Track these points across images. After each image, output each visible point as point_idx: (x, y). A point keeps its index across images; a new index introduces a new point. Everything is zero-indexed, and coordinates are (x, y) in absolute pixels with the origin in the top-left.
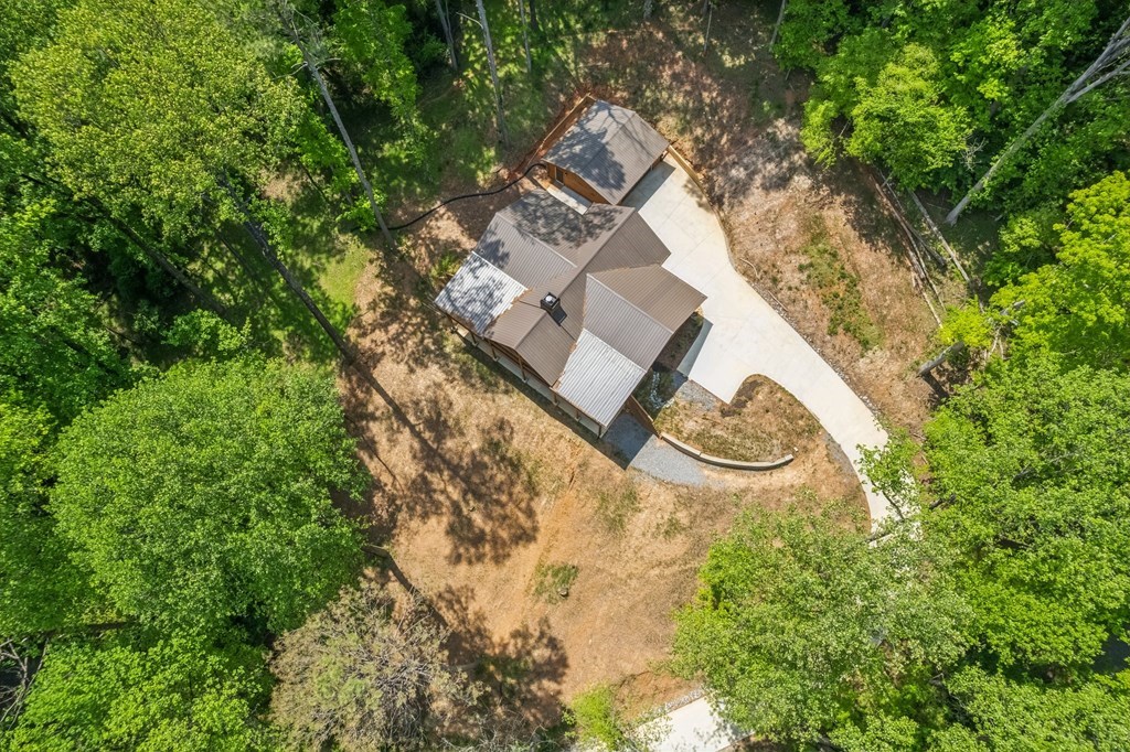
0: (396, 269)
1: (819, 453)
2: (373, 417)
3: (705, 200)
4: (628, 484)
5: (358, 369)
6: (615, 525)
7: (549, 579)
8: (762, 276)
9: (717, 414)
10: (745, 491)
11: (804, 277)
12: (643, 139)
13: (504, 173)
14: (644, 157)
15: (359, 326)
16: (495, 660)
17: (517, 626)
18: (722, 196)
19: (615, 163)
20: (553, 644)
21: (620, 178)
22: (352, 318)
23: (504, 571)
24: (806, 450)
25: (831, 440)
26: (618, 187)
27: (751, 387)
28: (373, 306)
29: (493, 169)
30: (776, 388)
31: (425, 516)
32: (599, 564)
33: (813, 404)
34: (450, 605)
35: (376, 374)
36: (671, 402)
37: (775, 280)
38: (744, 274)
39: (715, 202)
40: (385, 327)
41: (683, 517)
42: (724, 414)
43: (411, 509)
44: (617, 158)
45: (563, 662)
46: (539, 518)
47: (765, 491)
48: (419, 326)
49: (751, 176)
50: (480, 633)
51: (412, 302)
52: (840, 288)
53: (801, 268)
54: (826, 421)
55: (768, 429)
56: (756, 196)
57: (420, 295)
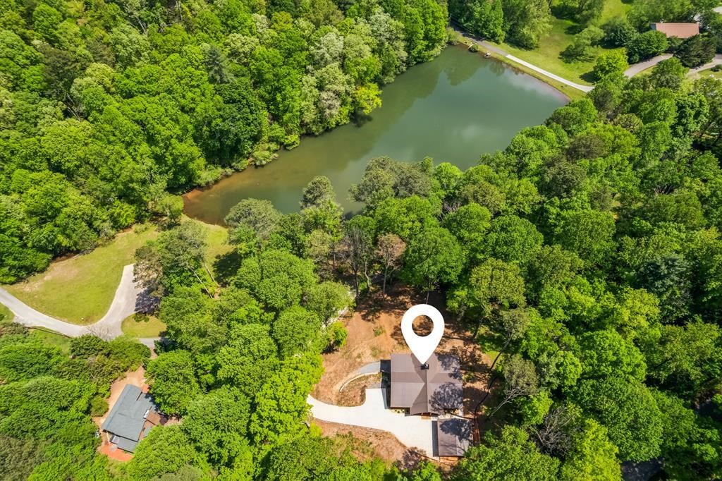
0: (484, 369)
1: (333, 398)
2: (454, 333)
3: (416, 451)
4: (378, 358)
5: (468, 340)
6: (373, 349)
7: (381, 331)
8: (380, 435)
9: (366, 384)
10: (347, 376)
11: (369, 442)
12: (448, 449)
13: (480, 413)
14: (442, 443)
15: (478, 349)
16: (380, 310)
17: (380, 318)
18: (411, 454)
19: (448, 432)
20: (369, 320)
21: (443, 429)
22: (482, 349)
23: (392, 326)
24: (337, 396)
25: (332, 404)
26: (441, 426)
27: (363, 399)
28: (480, 356)
29: (484, 412)
30: (356, 404)
31: (421, 324)
32: (371, 341)
33: (343, 409)
34: (399, 313)
35: (462, 341)
36: (381, 380)
37: (377, 436)
38: (387, 433)
39: (412, 452)
40: (471, 353)
41: (358, 360)
42: (365, 386)
43: (425, 323)
44: (449, 434)
45: (364, 319)
46: (393, 340)
47: (342, 379)
48: (463, 359)
49: (406, 464)
50: (388, 312)
51: (471, 364)
52: (356, 445)
53: (371, 443)
54: (336, 408)
55: (351, 392)
56: (400, 458)
57: (471, 367)
